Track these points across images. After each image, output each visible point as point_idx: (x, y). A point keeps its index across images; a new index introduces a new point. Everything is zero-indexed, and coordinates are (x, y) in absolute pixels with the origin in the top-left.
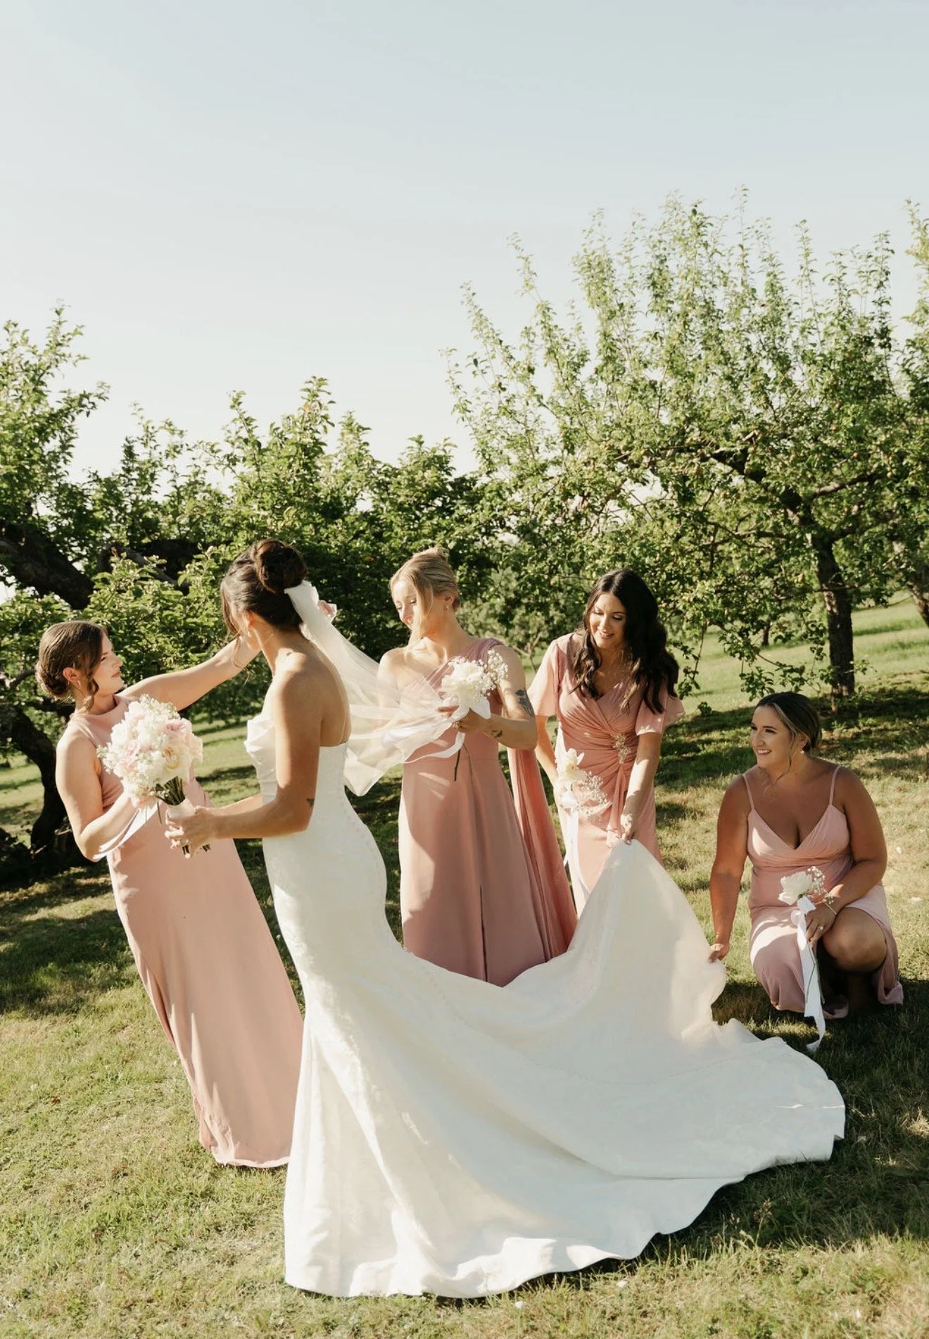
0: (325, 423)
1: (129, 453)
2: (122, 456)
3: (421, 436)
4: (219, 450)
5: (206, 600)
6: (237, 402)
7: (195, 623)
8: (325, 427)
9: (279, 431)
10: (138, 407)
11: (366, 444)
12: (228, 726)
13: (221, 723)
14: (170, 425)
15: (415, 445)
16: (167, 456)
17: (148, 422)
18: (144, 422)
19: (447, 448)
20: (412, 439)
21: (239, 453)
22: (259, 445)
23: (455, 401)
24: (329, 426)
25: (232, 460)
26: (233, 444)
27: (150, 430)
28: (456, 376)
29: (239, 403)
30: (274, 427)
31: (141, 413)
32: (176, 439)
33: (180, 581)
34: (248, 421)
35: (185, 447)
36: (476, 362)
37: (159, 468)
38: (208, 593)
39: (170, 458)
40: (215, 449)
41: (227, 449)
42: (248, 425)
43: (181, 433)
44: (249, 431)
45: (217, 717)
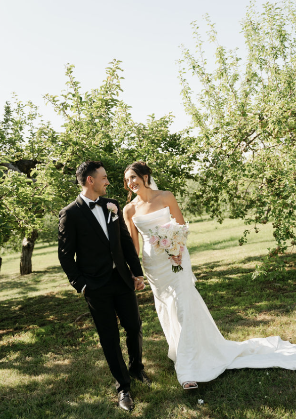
0: (118, 90)
1: (8, 111)
2: (4, 112)
3: (154, 114)
4: (58, 101)
5: (47, 186)
6: (69, 71)
7: (39, 198)
8: (117, 92)
9: (90, 97)
10: (15, 94)
11: (130, 114)
12: (50, 246)
13: (47, 244)
14: (31, 103)
15: (151, 119)
16: (29, 119)
17: (20, 102)
18: (18, 102)
19: (171, 118)
20: (149, 116)
21: (70, 102)
22: (81, 98)
23: (182, 88)
24: (119, 91)
25: (65, 106)
26: (66, 97)
27: (21, 106)
28: (183, 75)
29: (71, 72)
30: (87, 94)
31: (16, 97)
32: (33, 111)
33: (32, 174)
34: (75, 84)
35: (38, 115)
36: (194, 67)
37: (24, 125)
38: (48, 181)
39: (30, 120)
40: (56, 99)
41: (62, 100)
42: (76, 86)
43: (36, 107)
44: (75, 90)
45: (46, 242)
